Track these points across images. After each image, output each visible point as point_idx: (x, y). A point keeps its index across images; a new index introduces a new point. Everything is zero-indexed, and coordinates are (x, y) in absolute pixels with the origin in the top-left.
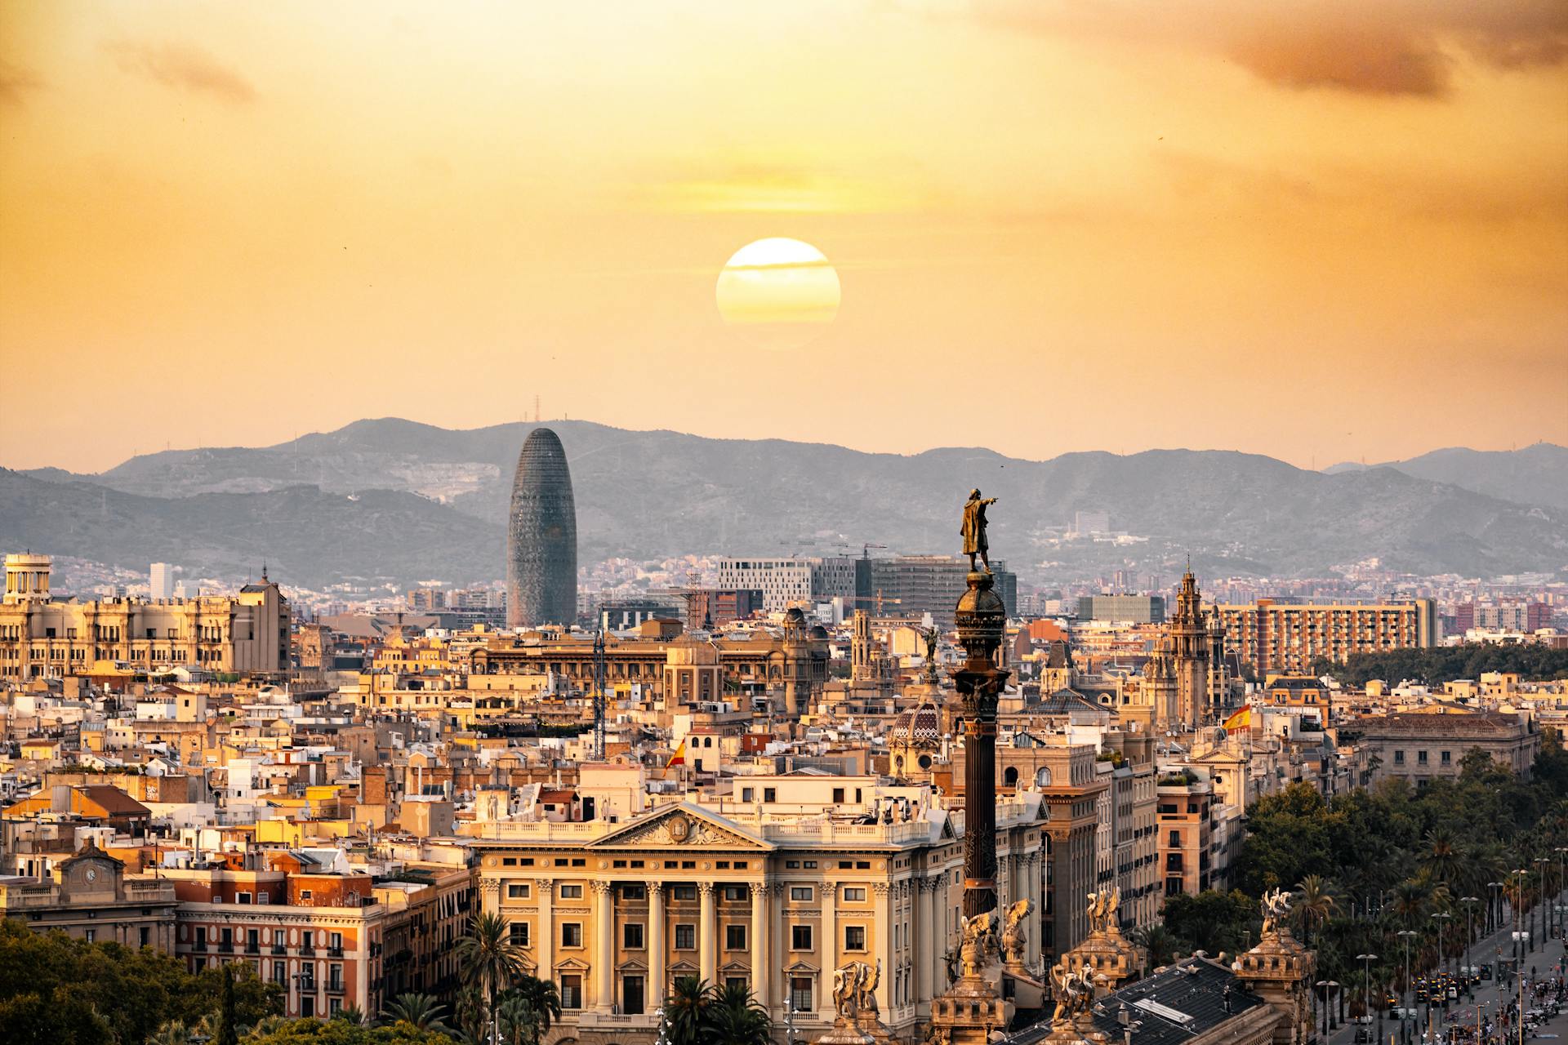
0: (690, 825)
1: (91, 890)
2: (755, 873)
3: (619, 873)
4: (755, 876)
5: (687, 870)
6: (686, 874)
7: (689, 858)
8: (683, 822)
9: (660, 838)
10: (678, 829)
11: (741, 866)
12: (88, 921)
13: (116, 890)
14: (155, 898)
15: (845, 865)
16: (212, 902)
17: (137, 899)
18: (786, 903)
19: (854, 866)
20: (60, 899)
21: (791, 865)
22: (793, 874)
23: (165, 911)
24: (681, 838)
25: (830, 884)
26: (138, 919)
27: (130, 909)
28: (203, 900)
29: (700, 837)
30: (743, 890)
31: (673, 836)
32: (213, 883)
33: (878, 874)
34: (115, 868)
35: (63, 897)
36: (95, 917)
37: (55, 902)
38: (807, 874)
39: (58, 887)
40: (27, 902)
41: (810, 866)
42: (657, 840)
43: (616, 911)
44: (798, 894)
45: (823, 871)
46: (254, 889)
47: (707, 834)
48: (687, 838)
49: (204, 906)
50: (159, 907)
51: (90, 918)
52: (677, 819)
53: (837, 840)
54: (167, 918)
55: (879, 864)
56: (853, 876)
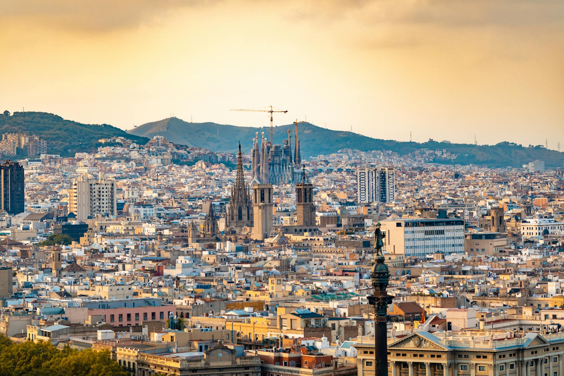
0: (421, 341)
1: (221, 360)
2: (444, 360)
3: (398, 358)
4: (444, 361)
5: (421, 358)
6: (420, 359)
7: (421, 353)
8: (418, 339)
9: (411, 345)
10: (416, 341)
11: (439, 356)
12: (219, 372)
13: (232, 360)
14: (251, 363)
15: (478, 357)
16: (275, 364)
17: (242, 364)
18: (459, 371)
19: (482, 357)
20: (205, 364)
21: (460, 356)
22: (460, 360)
23: (256, 368)
24: (418, 345)
25: (473, 364)
26: (242, 371)
27: (238, 368)
28: (272, 364)
29: (424, 345)
30: (440, 366)
31: (415, 344)
32: (275, 357)
33: (490, 361)
34: (232, 352)
35: (207, 363)
36: (222, 371)
37: (203, 365)
38: (465, 360)
39: (205, 360)
40: (190, 366)
41: (466, 357)
42: (411, 346)
43: (400, 373)
44: (463, 367)
45: (471, 359)
46: (288, 360)
47: (427, 344)
48: (420, 345)
49: (272, 366)
50: (253, 367)
51: (220, 371)
52: (416, 338)
53: (476, 347)
54: (257, 371)
55: (490, 357)
56: (481, 361)
